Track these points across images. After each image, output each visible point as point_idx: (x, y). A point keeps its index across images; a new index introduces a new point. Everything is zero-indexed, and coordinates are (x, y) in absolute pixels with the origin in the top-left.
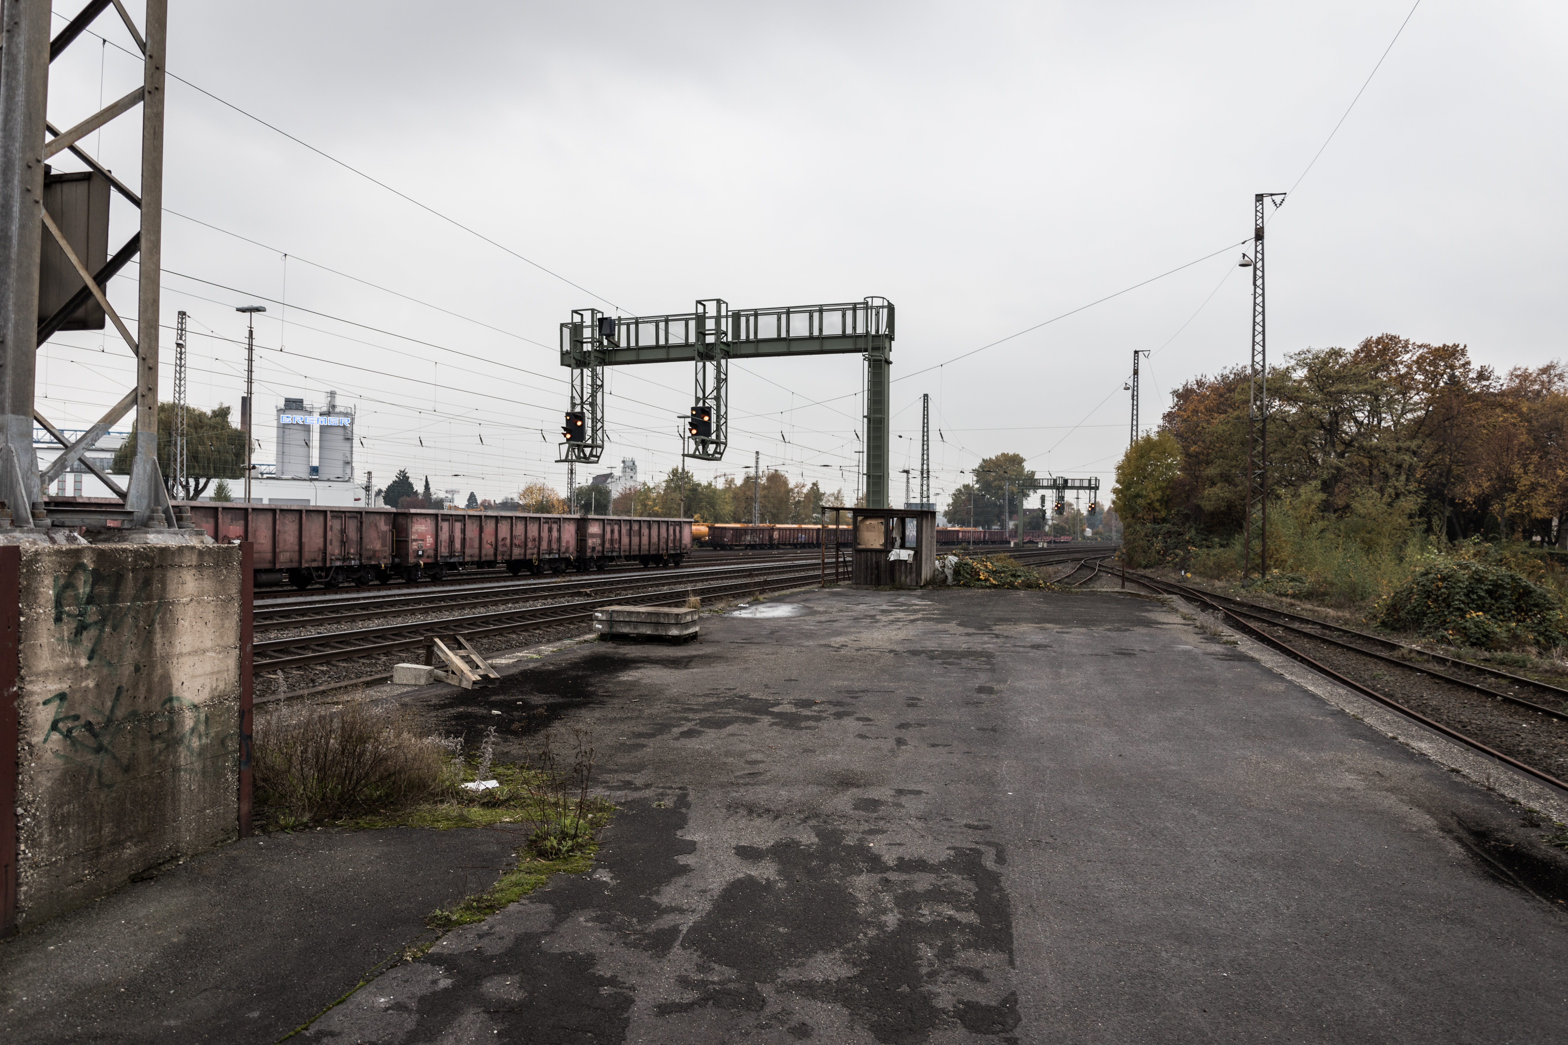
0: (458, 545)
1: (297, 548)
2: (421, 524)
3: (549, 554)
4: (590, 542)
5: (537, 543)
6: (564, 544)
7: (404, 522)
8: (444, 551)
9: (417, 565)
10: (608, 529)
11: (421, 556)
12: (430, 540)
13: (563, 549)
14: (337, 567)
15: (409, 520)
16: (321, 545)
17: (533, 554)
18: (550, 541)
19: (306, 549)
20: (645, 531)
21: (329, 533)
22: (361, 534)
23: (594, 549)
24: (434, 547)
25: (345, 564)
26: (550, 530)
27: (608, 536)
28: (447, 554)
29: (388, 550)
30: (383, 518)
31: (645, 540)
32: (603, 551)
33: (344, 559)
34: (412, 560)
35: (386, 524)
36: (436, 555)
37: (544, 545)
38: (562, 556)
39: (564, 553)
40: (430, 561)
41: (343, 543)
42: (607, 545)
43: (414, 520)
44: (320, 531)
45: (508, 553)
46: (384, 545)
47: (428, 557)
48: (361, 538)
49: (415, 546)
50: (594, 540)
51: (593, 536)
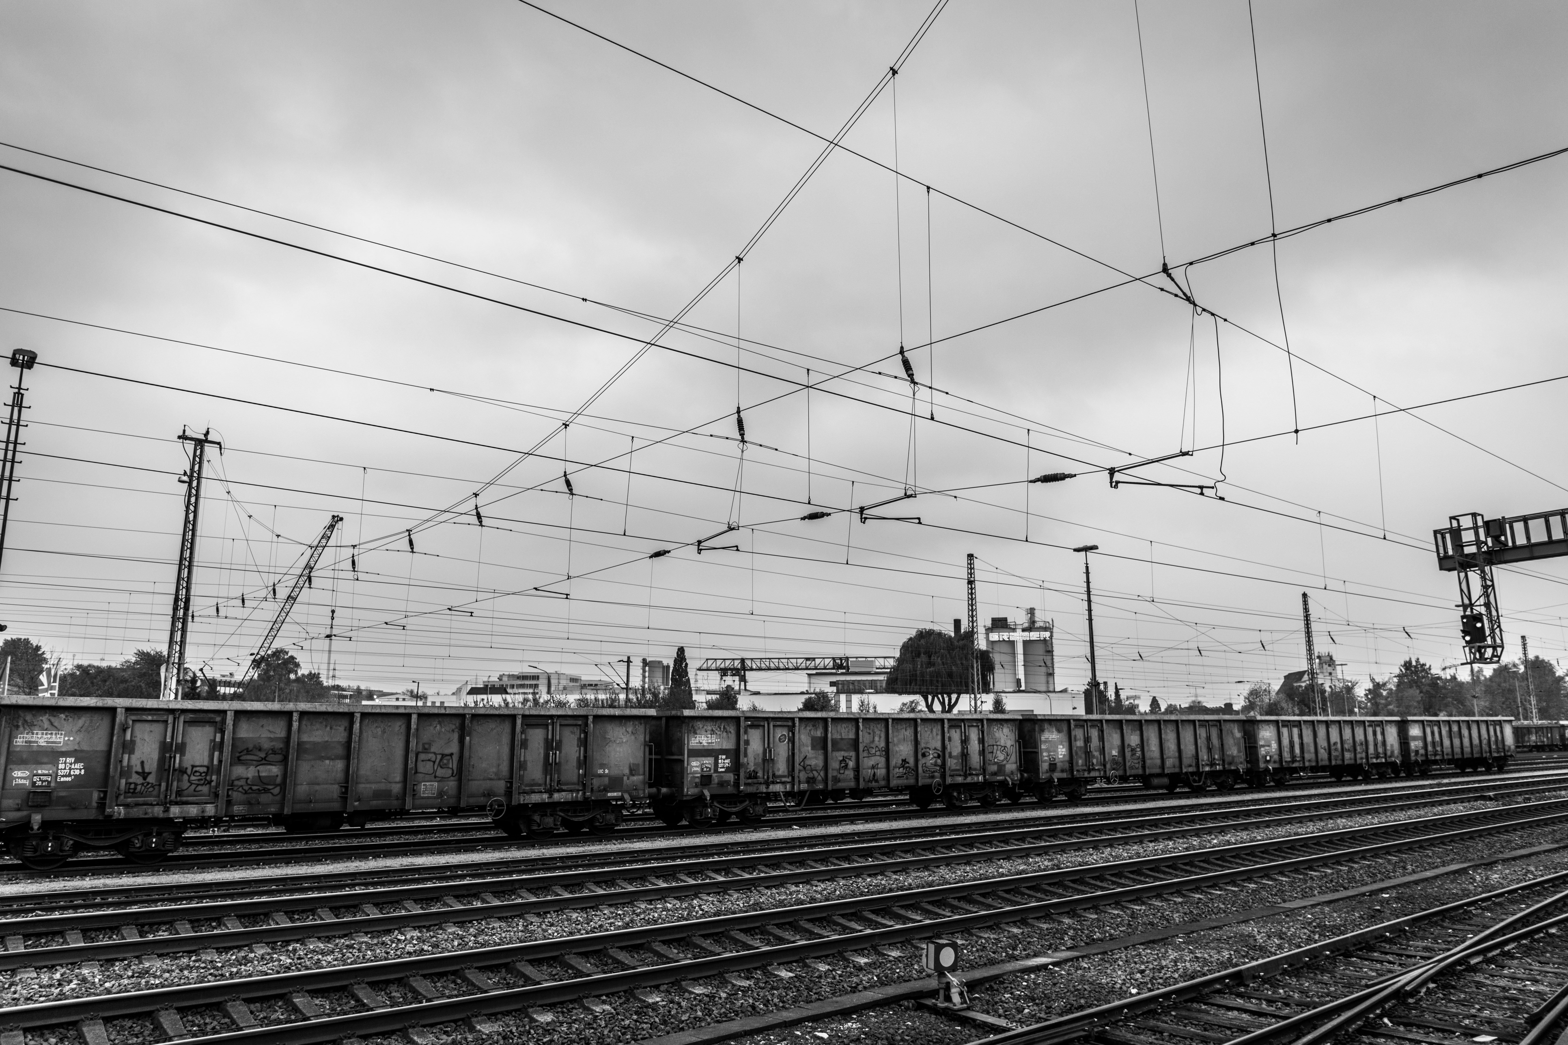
0: (1297, 751)
1: (1177, 754)
2: (1266, 730)
3: (1377, 758)
4: (1413, 745)
5: (1364, 748)
6: (1388, 748)
7: (1251, 729)
8: (1287, 756)
9: (1267, 769)
10: (1428, 731)
11: (1269, 762)
12: (1274, 745)
13: (1389, 753)
14: (1206, 772)
15: (1256, 727)
16: (1194, 752)
17: (1362, 758)
18: (1376, 745)
19: (1184, 755)
20: (1465, 732)
21: (1199, 741)
22: (1222, 741)
23: (1417, 752)
24: (1278, 752)
25: (1213, 769)
26: (1375, 733)
27: (1429, 738)
28: (1289, 759)
29: (1242, 757)
30: (1236, 725)
31: (1466, 741)
32: (1426, 754)
33: (1211, 765)
34: (1262, 765)
35: (1239, 731)
36: (1281, 761)
37: (1371, 749)
38: (1389, 760)
39: (1390, 757)
40: (1276, 766)
42: (1430, 748)
43: (1261, 728)
44: (1192, 740)
45: (1340, 757)
46: (1239, 751)
47: (1275, 762)
48: (1222, 745)
49: (1263, 751)
50: (1417, 743)
51: (1415, 738)
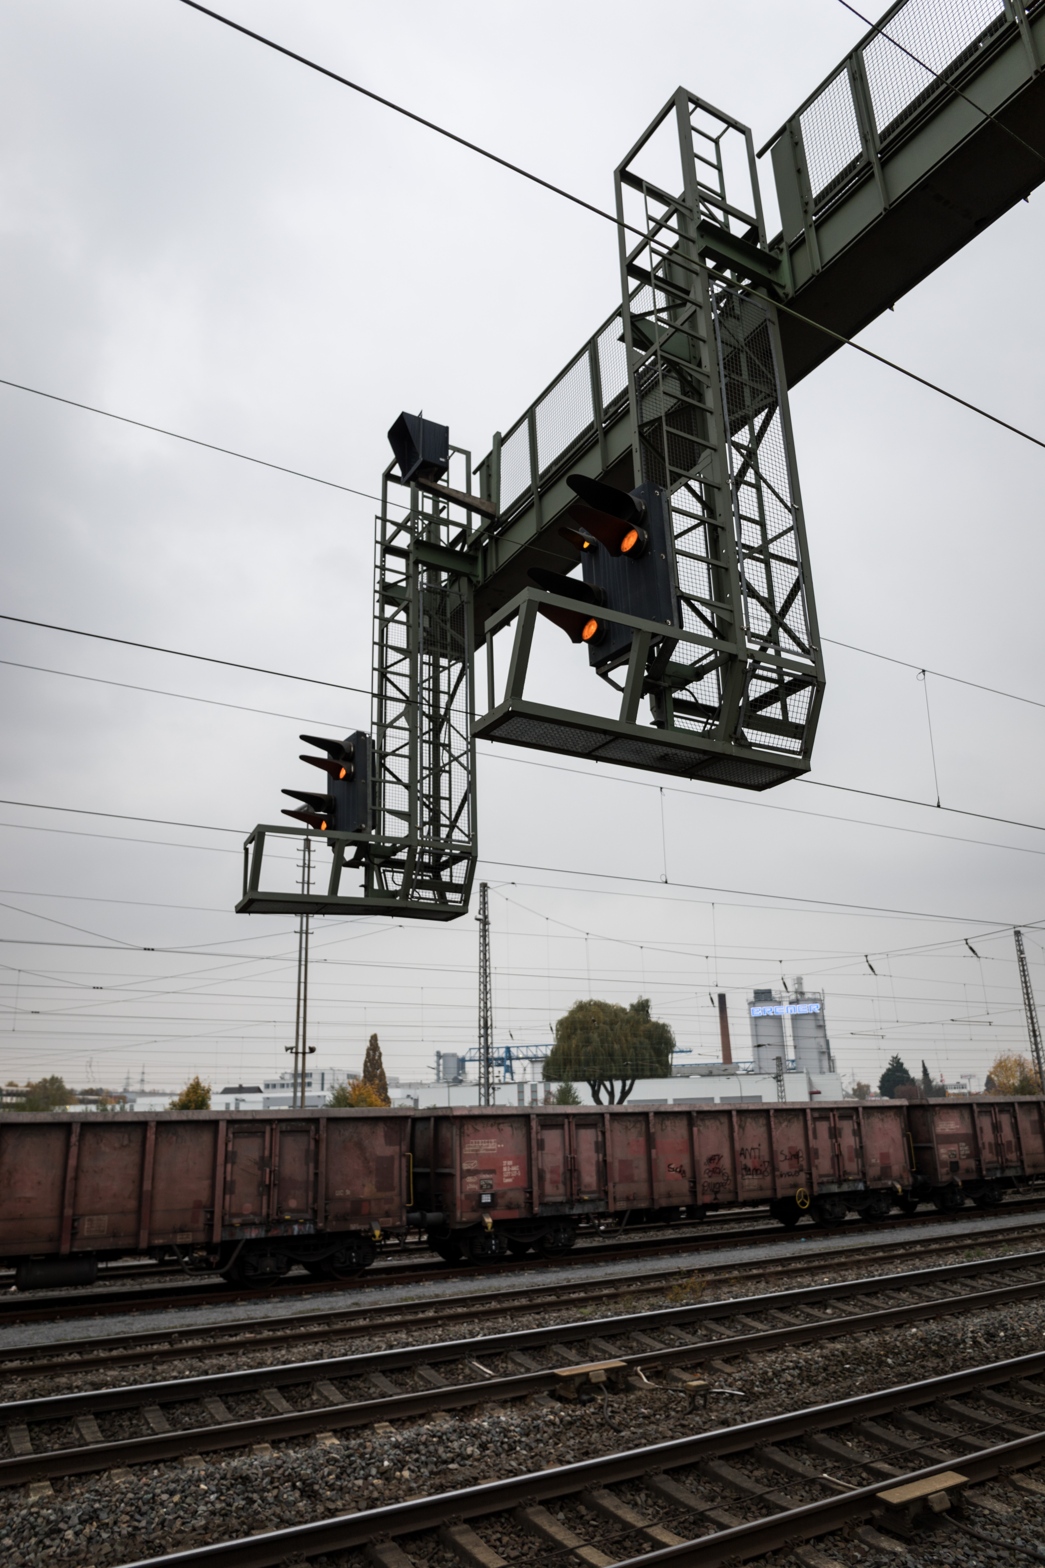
0: (589, 1177)
1: (132, 1204)
2: (487, 1137)
3: (840, 1183)
4: (944, 1152)
5: (803, 1162)
6: (875, 1159)
8: (551, 1191)
9: (479, 1224)
10: (985, 1122)
11: (487, 1207)
12: (511, 1171)
13: (874, 1172)
14: (250, 1242)
15: (456, 1131)
16: (204, 1197)
17: (795, 1186)
18: (837, 1157)
19: (158, 1204)
21: (224, 1169)
22: (317, 1167)
23: (954, 1166)
24: (525, 1185)
25: (274, 1233)
26: (834, 1133)
27: (988, 1137)
28: (560, 1199)
29: (392, 1197)
30: (381, 1130)
32: (979, 1169)
33: (268, 1223)
34: (466, 1215)
35: (389, 1141)
36: (530, 1204)
37: (824, 1165)
38: (873, 1185)
39: (879, 1176)
40: (515, 1214)
41: (266, 1189)
42: (987, 1156)
43: (469, 1128)
44: (198, 1166)
45: (730, 1186)
46: (384, 1187)
47: (509, 1207)
48: (317, 1174)
49: (471, 1184)
50: (953, 1148)
51: (949, 1139)
